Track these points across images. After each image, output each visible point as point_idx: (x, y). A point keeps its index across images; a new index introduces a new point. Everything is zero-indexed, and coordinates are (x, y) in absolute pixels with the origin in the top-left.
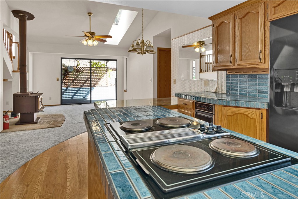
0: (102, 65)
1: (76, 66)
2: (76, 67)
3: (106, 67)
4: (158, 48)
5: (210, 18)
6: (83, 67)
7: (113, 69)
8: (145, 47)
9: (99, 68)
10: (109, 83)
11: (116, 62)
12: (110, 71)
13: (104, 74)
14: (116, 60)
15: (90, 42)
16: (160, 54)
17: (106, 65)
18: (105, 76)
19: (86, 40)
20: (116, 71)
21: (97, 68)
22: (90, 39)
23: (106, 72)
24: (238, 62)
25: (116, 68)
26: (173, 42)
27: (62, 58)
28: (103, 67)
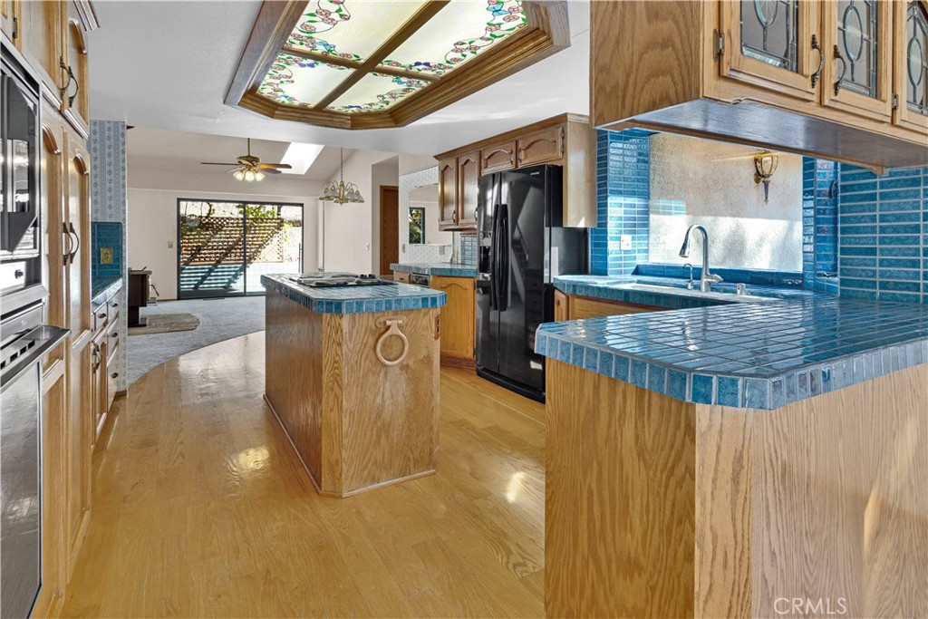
0: (268, 212)
1: (205, 214)
2: (207, 217)
3: (278, 219)
4: (381, 187)
5: (436, 157)
6: (223, 218)
7: (295, 223)
8: (346, 193)
9: (262, 219)
10: (285, 255)
11: (300, 208)
12: (286, 227)
13: (273, 233)
14: (302, 205)
15: (250, 176)
16: (384, 196)
17: (278, 215)
18: (275, 240)
19: (242, 172)
20: (300, 228)
21: (255, 220)
22: (249, 170)
23: (278, 229)
24: (461, 221)
25: (300, 218)
26: (401, 179)
27: (179, 200)
28: (271, 217)
